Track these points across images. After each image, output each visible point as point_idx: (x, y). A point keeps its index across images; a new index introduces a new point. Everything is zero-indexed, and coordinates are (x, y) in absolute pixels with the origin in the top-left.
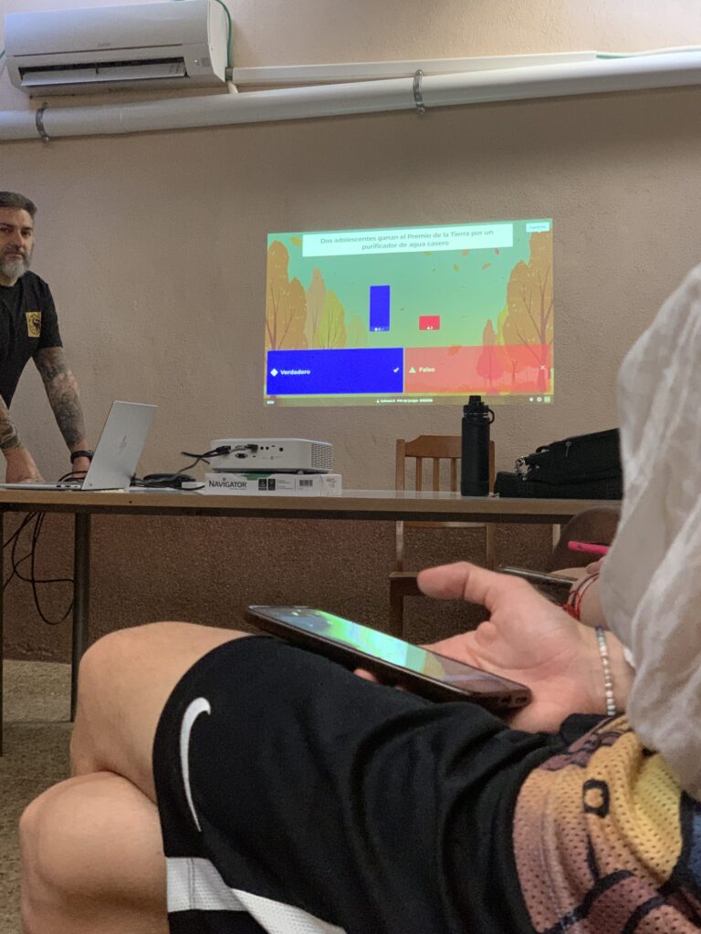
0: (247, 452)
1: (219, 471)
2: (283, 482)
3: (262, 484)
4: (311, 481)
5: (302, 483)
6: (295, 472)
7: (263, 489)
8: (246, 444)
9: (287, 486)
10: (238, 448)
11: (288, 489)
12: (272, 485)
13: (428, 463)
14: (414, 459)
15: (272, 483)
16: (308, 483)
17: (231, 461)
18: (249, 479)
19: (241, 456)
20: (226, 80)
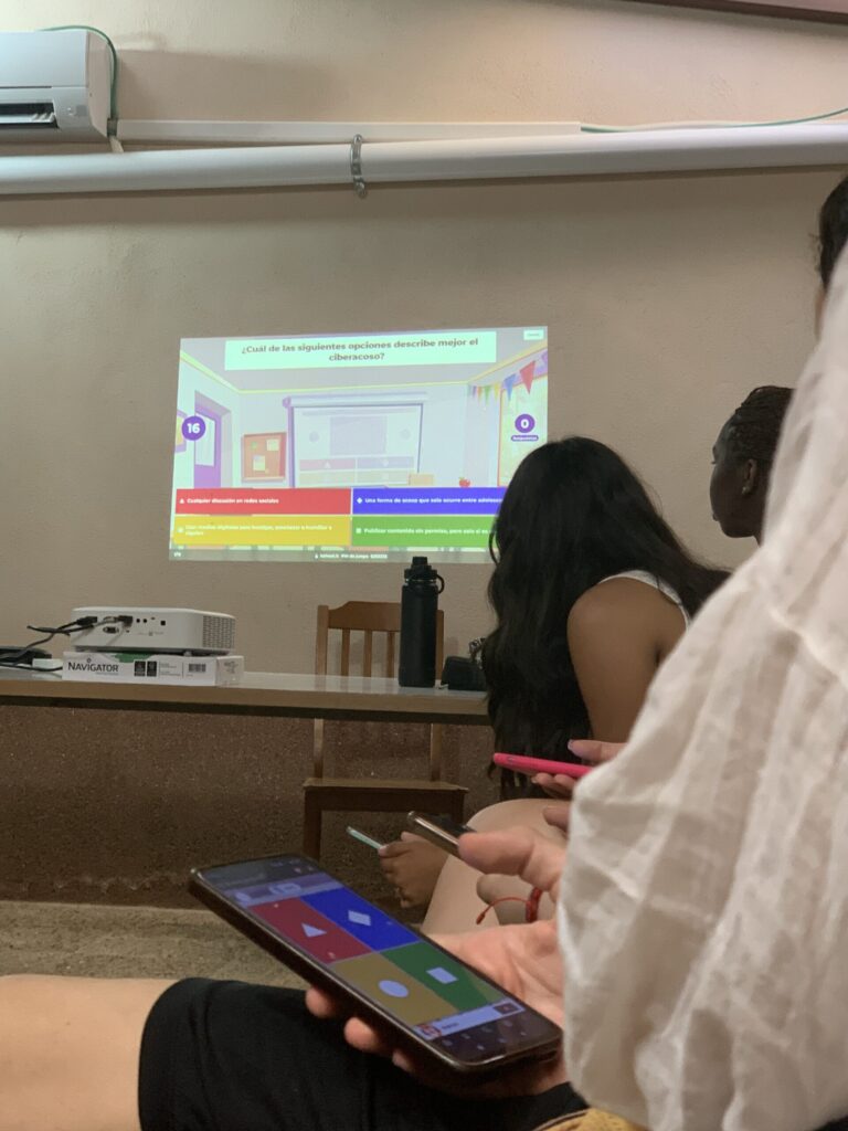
0: (119, 625)
1: (81, 649)
2: (167, 665)
3: (139, 668)
4: (204, 666)
5: (192, 668)
6: (181, 653)
7: (139, 675)
8: (117, 616)
9: (172, 671)
10: (107, 620)
11: (174, 675)
12: (152, 670)
13: (357, 636)
14: (340, 631)
15: (152, 667)
16: (200, 668)
17: (97, 637)
18: (121, 661)
19: (111, 630)
20: (109, 134)
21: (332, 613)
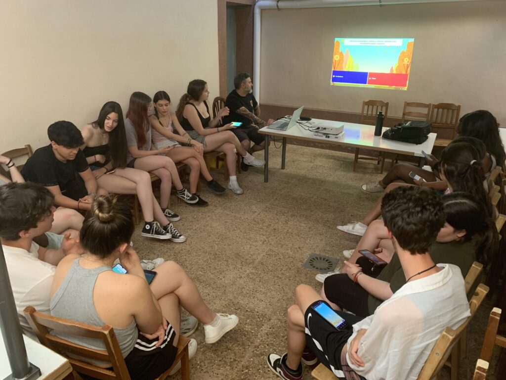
5: (336, 137)
6: (334, 135)
7: (326, 138)
10: (321, 128)
11: (332, 138)
14: (367, 106)
15: (329, 137)
18: (323, 135)
21: (366, 103)
